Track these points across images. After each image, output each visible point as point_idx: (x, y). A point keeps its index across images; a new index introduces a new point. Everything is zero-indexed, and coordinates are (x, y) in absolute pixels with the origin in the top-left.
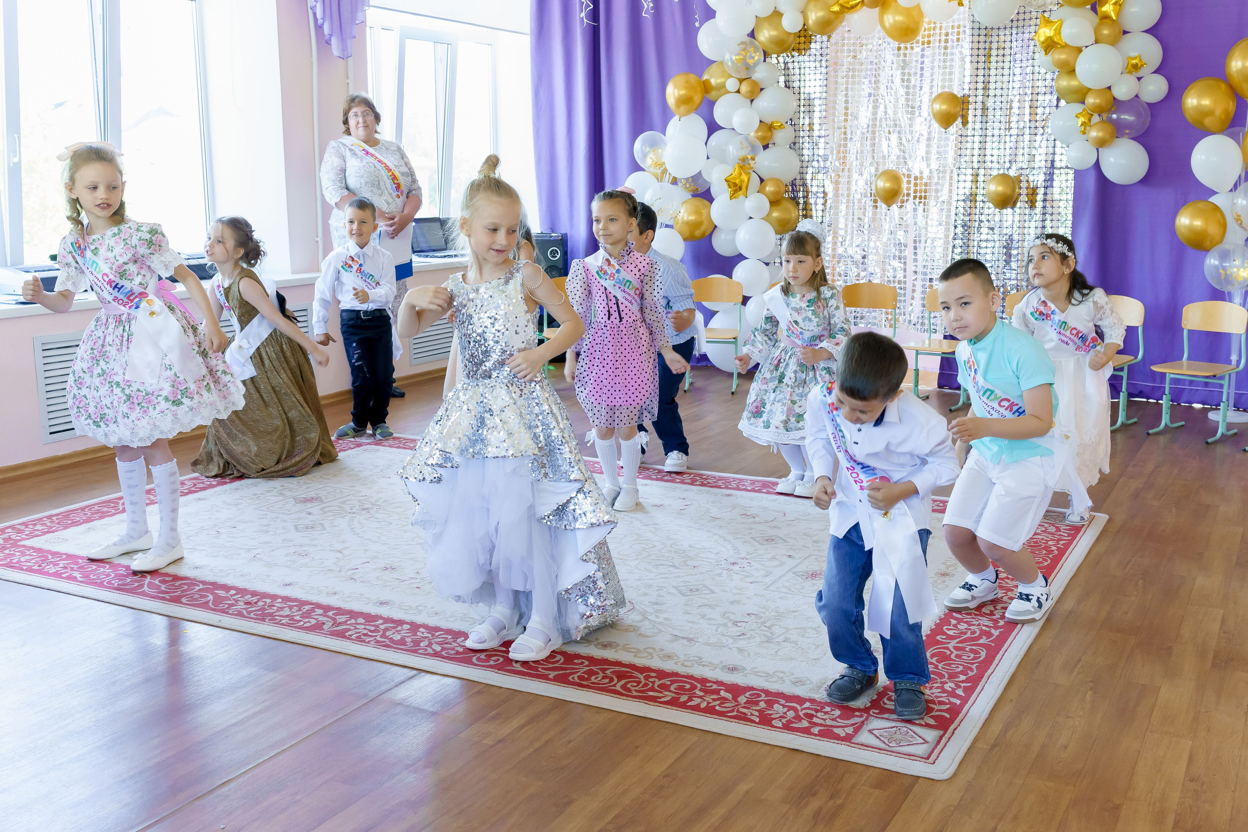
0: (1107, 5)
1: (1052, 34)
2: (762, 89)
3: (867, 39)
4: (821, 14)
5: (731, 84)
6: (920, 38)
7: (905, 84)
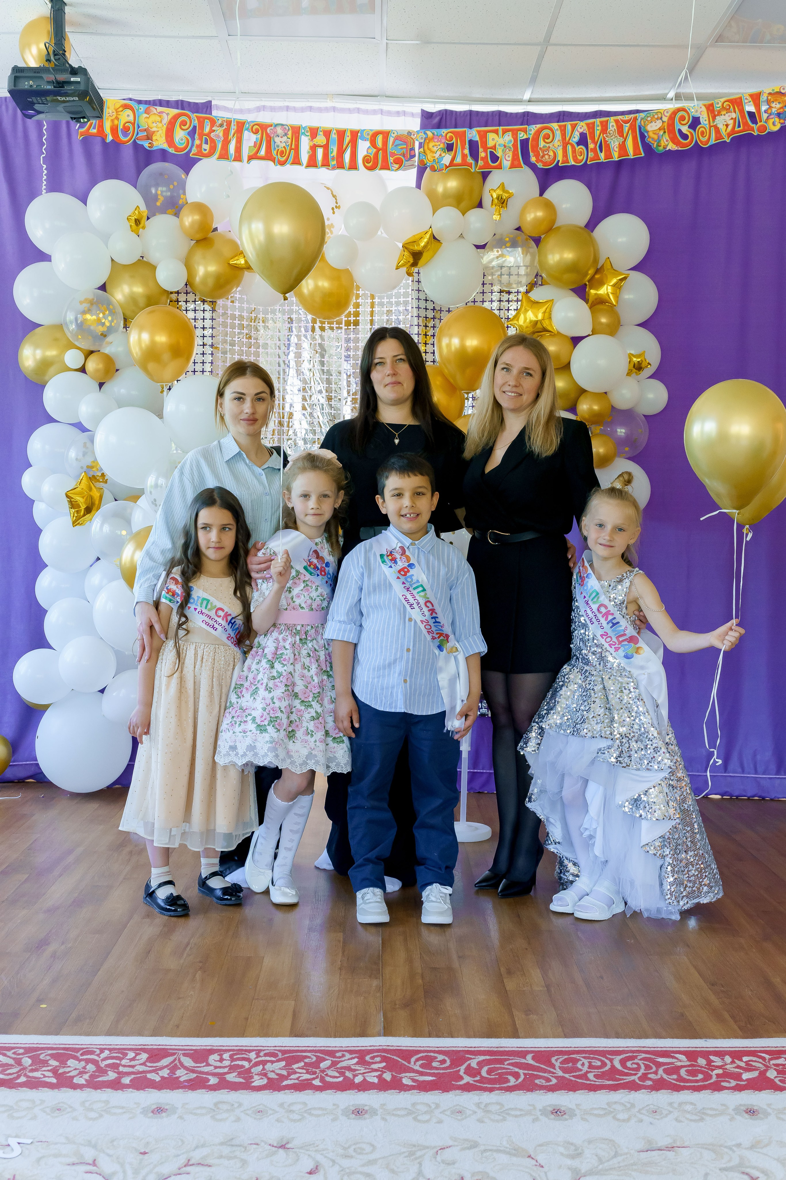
0: (606, 286)
1: (540, 317)
2: (117, 370)
3: (266, 312)
4: (212, 268)
5: (73, 358)
6: (344, 318)
7: (325, 377)
